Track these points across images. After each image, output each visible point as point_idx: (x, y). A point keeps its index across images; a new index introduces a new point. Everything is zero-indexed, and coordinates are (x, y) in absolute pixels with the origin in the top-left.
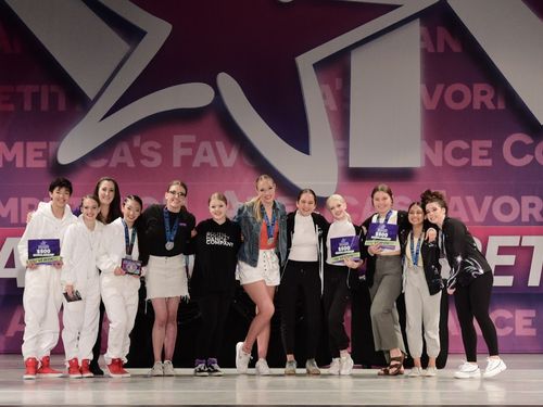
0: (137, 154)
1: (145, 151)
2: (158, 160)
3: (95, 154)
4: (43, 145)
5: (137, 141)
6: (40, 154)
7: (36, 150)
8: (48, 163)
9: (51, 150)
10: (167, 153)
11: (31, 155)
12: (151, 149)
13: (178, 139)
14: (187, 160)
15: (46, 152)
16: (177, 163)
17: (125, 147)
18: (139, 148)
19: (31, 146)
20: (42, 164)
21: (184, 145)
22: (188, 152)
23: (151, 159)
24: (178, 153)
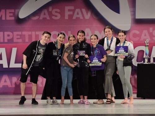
0: (50, 14)
1: (54, 13)
2: (59, 16)
3: (34, 14)
4: (13, 11)
5: (50, 9)
6: (12, 14)
7: (10, 13)
8: (15, 18)
9: (16, 13)
10: (62, 14)
11: (8, 15)
12: (56, 12)
13: (67, 8)
14: (70, 17)
15: (14, 13)
16: (66, 17)
17: (45, 11)
18: (51, 12)
19: (8, 11)
20: (13, 18)
21: (69, 10)
22: (71, 13)
23: (56, 16)
24: (67, 14)
